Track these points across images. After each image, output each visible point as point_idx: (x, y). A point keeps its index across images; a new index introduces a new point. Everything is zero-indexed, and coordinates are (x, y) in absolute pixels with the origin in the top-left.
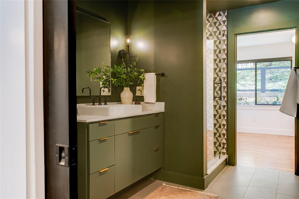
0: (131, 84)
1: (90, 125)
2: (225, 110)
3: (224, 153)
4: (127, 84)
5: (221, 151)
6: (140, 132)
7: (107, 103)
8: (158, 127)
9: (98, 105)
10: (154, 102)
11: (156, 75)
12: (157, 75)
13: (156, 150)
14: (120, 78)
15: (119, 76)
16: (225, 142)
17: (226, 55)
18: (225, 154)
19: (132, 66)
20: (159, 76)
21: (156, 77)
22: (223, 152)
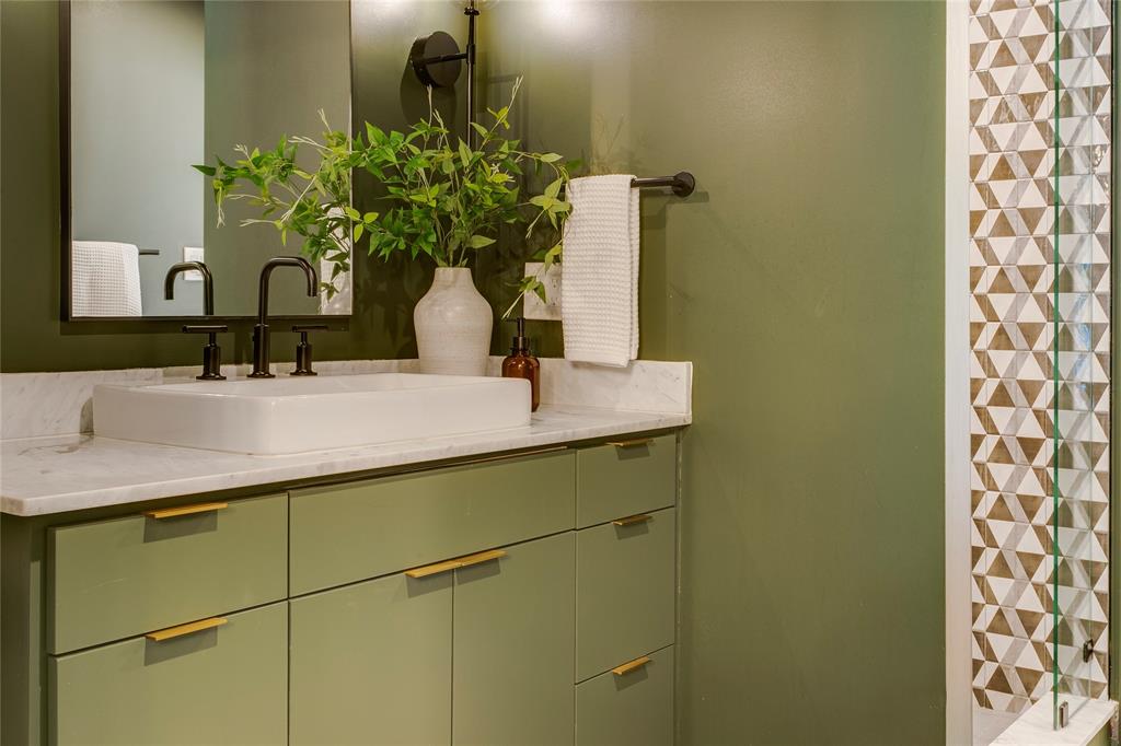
0: (480, 246)
1: (62, 535)
2: (1098, 415)
3: (1090, 689)
4: (453, 246)
5: (1075, 675)
6: (501, 564)
7: (315, 366)
8: (643, 522)
9: (253, 376)
10: (623, 362)
11: (636, 191)
12: (648, 190)
13: (625, 674)
14: (407, 206)
15: (403, 193)
16: (1099, 615)
17: (1108, 65)
18: (1095, 695)
19: (482, 131)
20: (661, 194)
21: (636, 201)
22: (1085, 683)
